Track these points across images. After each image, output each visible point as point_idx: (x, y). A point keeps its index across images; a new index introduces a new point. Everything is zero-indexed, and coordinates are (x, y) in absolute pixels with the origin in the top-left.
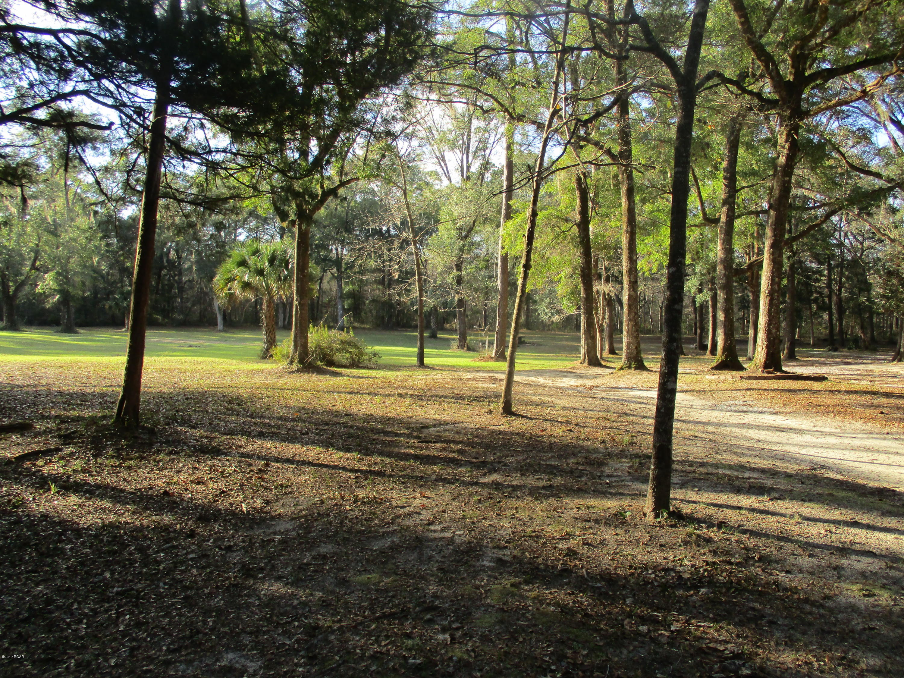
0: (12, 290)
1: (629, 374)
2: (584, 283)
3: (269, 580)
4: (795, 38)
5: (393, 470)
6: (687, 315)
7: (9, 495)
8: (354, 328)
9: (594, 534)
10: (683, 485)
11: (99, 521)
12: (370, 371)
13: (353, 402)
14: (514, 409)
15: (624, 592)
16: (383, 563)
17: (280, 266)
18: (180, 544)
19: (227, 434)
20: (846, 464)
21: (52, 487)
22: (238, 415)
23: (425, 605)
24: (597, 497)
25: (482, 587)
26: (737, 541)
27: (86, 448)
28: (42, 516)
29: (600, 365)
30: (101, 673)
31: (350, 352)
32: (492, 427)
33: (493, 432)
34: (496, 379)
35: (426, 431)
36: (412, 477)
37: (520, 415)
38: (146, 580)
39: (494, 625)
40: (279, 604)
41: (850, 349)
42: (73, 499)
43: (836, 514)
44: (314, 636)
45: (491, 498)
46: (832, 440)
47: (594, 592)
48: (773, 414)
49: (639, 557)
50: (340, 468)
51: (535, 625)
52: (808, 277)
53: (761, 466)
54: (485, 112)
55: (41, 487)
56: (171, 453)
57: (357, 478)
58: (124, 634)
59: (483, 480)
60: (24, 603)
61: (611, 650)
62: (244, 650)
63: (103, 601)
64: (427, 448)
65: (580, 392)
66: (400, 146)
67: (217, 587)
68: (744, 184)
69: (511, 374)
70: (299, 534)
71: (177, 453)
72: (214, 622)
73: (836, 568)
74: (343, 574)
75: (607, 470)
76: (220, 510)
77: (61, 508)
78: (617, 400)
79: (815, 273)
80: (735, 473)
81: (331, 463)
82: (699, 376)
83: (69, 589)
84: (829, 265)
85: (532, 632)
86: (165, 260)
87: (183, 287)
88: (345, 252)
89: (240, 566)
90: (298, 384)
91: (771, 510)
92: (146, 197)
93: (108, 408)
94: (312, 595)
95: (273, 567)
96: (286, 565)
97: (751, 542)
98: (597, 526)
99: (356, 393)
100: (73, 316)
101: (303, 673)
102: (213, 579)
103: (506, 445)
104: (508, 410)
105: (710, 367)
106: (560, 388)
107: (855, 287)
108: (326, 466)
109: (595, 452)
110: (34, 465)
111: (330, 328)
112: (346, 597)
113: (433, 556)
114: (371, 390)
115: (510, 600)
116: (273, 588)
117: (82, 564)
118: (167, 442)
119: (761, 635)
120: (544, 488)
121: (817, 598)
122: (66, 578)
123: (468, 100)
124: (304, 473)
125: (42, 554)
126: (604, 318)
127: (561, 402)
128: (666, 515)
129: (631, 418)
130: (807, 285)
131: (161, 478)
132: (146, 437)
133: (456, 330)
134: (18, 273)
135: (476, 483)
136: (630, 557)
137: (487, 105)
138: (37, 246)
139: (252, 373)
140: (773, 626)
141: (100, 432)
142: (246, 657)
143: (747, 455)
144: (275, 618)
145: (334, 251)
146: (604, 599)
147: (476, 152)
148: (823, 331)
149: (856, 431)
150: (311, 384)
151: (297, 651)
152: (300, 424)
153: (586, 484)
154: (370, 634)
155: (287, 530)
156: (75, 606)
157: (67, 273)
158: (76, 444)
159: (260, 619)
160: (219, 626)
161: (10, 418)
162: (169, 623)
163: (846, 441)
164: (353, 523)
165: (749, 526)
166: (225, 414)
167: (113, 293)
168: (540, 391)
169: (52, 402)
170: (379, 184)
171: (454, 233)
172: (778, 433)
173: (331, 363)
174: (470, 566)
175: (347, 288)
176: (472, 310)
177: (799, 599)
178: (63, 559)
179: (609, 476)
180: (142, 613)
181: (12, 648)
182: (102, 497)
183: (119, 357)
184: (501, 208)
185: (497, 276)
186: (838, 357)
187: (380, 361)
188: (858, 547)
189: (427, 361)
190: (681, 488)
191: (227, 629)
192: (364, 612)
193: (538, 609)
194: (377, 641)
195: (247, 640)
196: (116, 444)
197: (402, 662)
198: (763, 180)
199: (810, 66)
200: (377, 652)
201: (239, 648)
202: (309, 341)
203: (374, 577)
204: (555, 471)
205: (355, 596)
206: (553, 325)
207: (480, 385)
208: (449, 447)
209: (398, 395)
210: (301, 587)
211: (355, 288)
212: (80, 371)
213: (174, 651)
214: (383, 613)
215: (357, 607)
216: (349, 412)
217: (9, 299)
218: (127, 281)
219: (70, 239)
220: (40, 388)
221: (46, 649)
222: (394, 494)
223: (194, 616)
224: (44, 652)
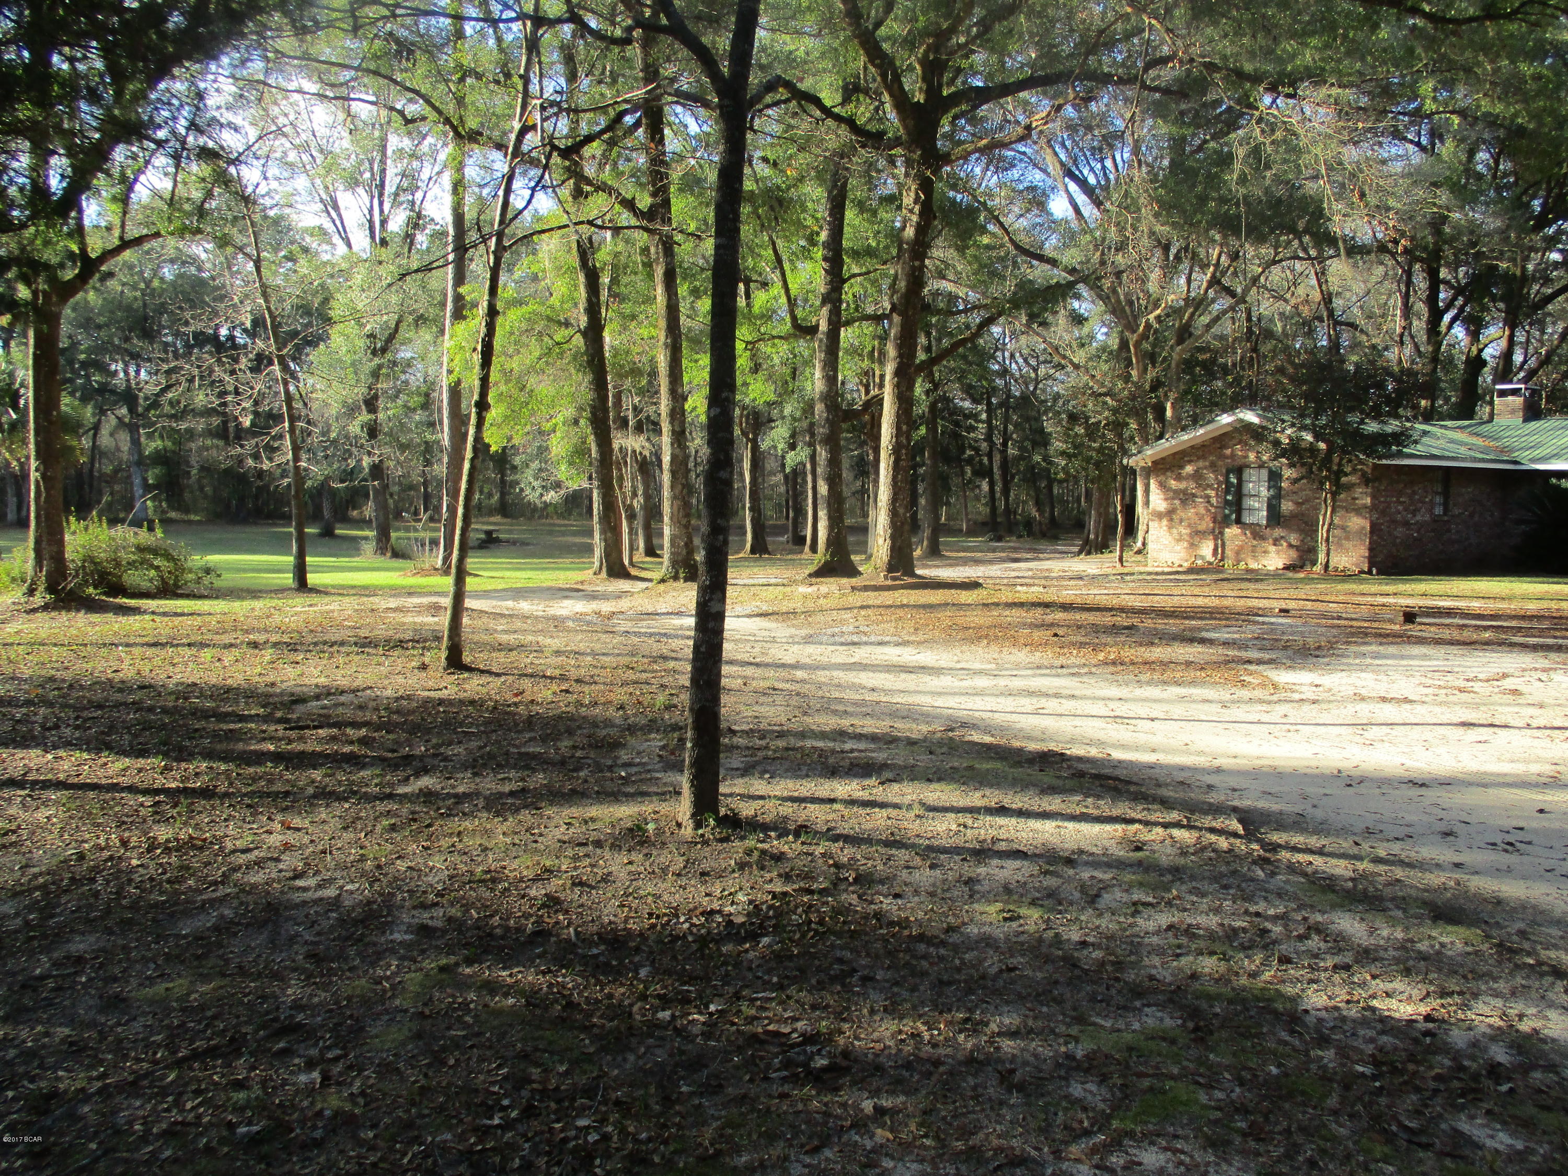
1: (675, 589)
2: (596, 434)
4: (925, 33)
5: (231, 784)
6: (772, 487)
8: (165, 522)
9: (593, 866)
10: (746, 771)
12: (199, 602)
13: (157, 661)
14: (467, 658)
15: (637, 959)
16: (198, 957)
20: (999, 718)
23: (277, 1025)
24: (602, 803)
25: (387, 979)
26: (823, 855)
29: (627, 576)
31: (157, 568)
32: (427, 693)
33: (427, 701)
34: (439, 607)
35: (300, 709)
36: (268, 795)
37: (478, 670)
39: (403, 1044)
41: (1020, 536)
43: (976, 798)
44: (46, 1112)
45: (415, 820)
46: (982, 682)
47: (586, 965)
48: (898, 644)
49: (666, 897)
50: (123, 789)
51: (479, 1034)
52: (957, 424)
53: (871, 730)
54: (408, 122)
57: (157, 804)
59: (401, 790)
61: (609, 1058)
64: (301, 739)
65: (588, 623)
66: (244, 177)
68: (856, 270)
69: (459, 597)
70: (27, 923)
73: (970, 882)
74: (116, 988)
75: (624, 756)
78: (651, 635)
79: (967, 416)
80: (831, 744)
81: (104, 781)
82: (788, 589)
84: (989, 404)
85: (472, 1047)
88: (142, 376)
90: (43, 634)
91: (879, 799)
94: (47, 1034)
97: (845, 853)
98: (599, 851)
99: (163, 645)
103: (450, 724)
104: (455, 662)
105: (807, 572)
106: (554, 618)
107: (1027, 439)
108: (95, 787)
109: (606, 727)
111: (113, 522)
112: (119, 1029)
113: (297, 935)
114: (193, 639)
115: (437, 995)
119: (848, 1000)
120: (512, 794)
121: (936, 932)
123: (376, 97)
124: (46, 802)
126: (635, 495)
127: (553, 643)
128: (712, 822)
129: (671, 664)
130: (956, 436)
133: (370, 521)
135: (390, 796)
136: (650, 900)
137: (413, 109)
140: (869, 984)
143: (851, 715)
145: (122, 375)
146: (603, 974)
147: (396, 195)
148: (981, 509)
149: (1017, 666)
150: (74, 632)
152: (42, 711)
153: (586, 781)
154: (164, 1092)
163: (1002, 682)
164: (143, 891)
165: (844, 828)
168: (518, 624)
170: (210, 246)
171: (361, 343)
172: (903, 676)
173: (119, 589)
174: (367, 944)
175: (152, 446)
176: (400, 484)
177: (910, 936)
179: (626, 765)
184: (445, 299)
185: (441, 423)
186: (1003, 550)
187: (218, 583)
188: (1003, 846)
189: (312, 579)
190: (742, 776)
192: (155, 1053)
193: (485, 1006)
194: (178, 1104)
197: (225, 1133)
198: (885, 263)
199: (952, 82)
200: (176, 1123)
202: (68, 548)
203: (179, 985)
204: (533, 764)
205: (137, 1026)
206: (550, 509)
207: (409, 619)
208: (344, 734)
209: (249, 644)
210: (25, 1022)
211: (170, 446)
214: (194, 1049)
215: (141, 1045)
216: (148, 680)
222: (231, 829)
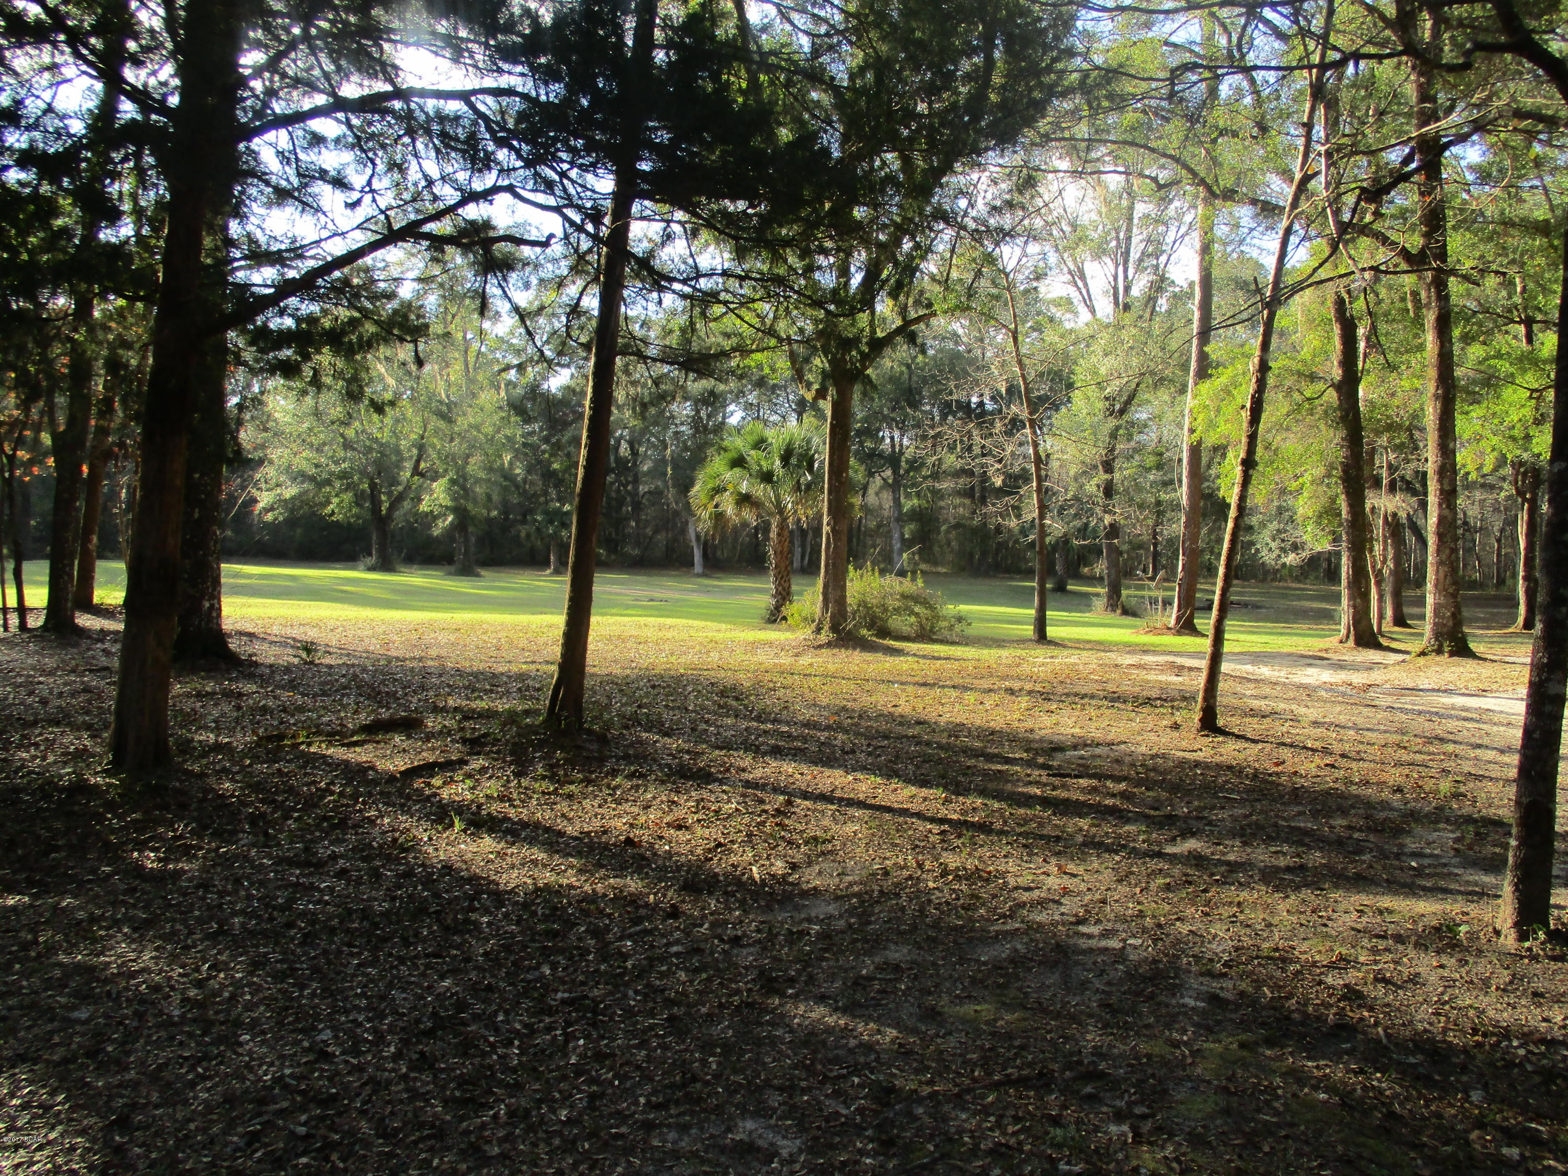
0: (384, 508)
1: (1437, 664)
2: (1348, 494)
3: (806, 1000)
5: (1005, 822)
7: (394, 830)
8: (923, 573)
9: (1397, 963)
11: (529, 881)
12: (952, 648)
13: (928, 700)
14: (1220, 722)
15: (1465, 1078)
16: (999, 986)
17: (799, 466)
18: (656, 928)
19: (721, 749)
21: (456, 821)
22: (736, 716)
23: (1082, 1069)
24: (1396, 893)
25: (1186, 1044)
27: (504, 761)
28: (443, 867)
29: (1379, 647)
30: (546, 1132)
31: (917, 615)
32: (1181, 754)
33: (1182, 763)
34: (1182, 668)
35: (1059, 755)
36: (1042, 837)
37: (1233, 734)
38: (607, 984)
39: (1212, 1117)
40: (824, 1043)
42: (488, 843)
44: (888, 1105)
45: (1190, 883)
47: (1403, 1073)
49: (1491, 1013)
50: (913, 815)
51: (1292, 1125)
54: (1160, 188)
55: (440, 821)
56: (633, 775)
57: (943, 833)
58: (579, 1070)
59: (1169, 850)
60: (425, 1005)
62: (771, 1117)
63: (542, 1012)
64: (1064, 786)
65: (1344, 694)
66: (1006, 257)
67: (721, 1005)
69: (1216, 658)
70: (850, 926)
71: (642, 776)
72: (719, 1064)
74: (931, 1000)
75: (1411, 845)
76: (716, 875)
77: (470, 855)
78: (1420, 713)
81: (896, 806)
83: (489, 988)
85: (1286, 1137)
86: (612, 458)
87: (639, 503)
88: (906, 442)
89: (756, 972)
90: (831, 668)
92: (597, 355)
93: (532, 697)
94: (879, 1032)
95: (811, 979)
96: (832, 977)
98: (1401, 947)
99: (932, 685)
100: (472, 549)
101: (873, 1168)
102: (712, 992)
103: (1209, 788)
104: (1209, 724)
106: (1305, 687)
108: (889, 809)
109: (1384, 809)
110: (428, 784)
111: (882, 572)
112: (939, 1040)
113: (1088, 981)
114: (958, 681)
115: (1240, 1072)
116: (813, 1015)
117: (507, 948)
118: (626, 757)
120: (1288, 869)
122: (485, 970)
123: (1127, 167)
124: (852, 819)
125: (447, 929)
126: (1384, 562)
127: (1313, 713)
128: (1542, 936)
129: (1450, 748)
131: (620, 816)
132: (595, 747)
133: (1101, 578)
134: (394, 482)
135: (1160, 855)
136: (1471, 1013)
137: (1164, 175)
138: (422, 437)
139: (753, 646)
141: (524, 736)
142: (775, 1129)
144: (819, 1067)
145: (888, 441)
146: (1425, 1087)
147: (1141, 260)
150: (854, 667)
151: (860, 1129)
152: (840, 736)
153: (1371, 867)
154: (986, 1111)
155: (830, 917)
156: (500, 1018)
157: (466, 480)
158: (487, 754)
159: (795, 1067)
160: (728, 1071)
161: (388, 709)
162: (649, 1059)
164: (942, 913)
166: (715, 714)
167: (531, 511)
168: (1267, 690)
169: (449, 686)
170: (967, 322)
171: (1100, 405)
173: (884, 633)
174: (1159, 1004)
175: (908, 504)
176: (1131, 542)
178: (478, 939)
179: (1416, 855)
180: (602, 1037)
181: (413, 1075)
182: (531, 841)
183: (543, 617)
184: (1188, 360)
185: (1180, 481)
187: (970, 631)
189: (1051, 631)
191: (740, 1078)
192: (973, 1071)
193: (1294, 1095)
194: (999, 1125)
195: (775, 1099)
196: (546, 757)
197: (1047, 1166)
200: (1000, 1144)
201: (763, 1112)
202: (848, 594)
203: (985, 1009)
204: (1307, 840)
205: (952, 1041)
206: (1285, 572)
207: (1152, 676)
208: (1105, 786)
209: (1006, 690)
210: (860, 1017)
211: (924, 503)
212: (485, 638)
213: (657, 1107)
214: (1007, 1075)
215: (960, 1060)
216: (923, 717)
217: (381, 521)
218: (553, 493)
219: (470, 426)
220: (430, 663)
221: (462, 1082)
222: (1011, 866)
223: (686, 1050)
224: (459, 1087)
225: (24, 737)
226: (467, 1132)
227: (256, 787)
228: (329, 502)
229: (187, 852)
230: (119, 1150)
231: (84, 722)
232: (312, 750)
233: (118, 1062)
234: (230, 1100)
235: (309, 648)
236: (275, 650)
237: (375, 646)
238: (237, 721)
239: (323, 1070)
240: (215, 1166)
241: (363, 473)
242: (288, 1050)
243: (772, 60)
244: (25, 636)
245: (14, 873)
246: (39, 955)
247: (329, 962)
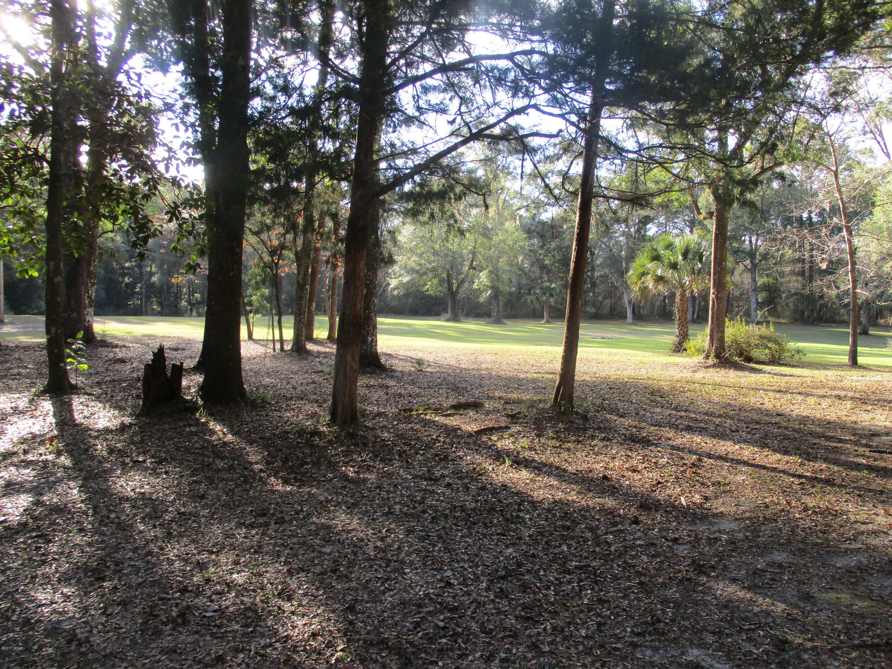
0: (455, 287)
3: (724, 580)
5: (843, 480)
7: (473, 464)
11: (550, 497)
12: (794, 369)
13: (783, 401)
16: (852, 583)
17: (693, 259)
18: (627, 530)
19: (655, 426)
21: (507, 460)
22: (662, 407)
27: (530, 428)
28: (502, 485)
30: (574, 641)
31: (770, 348)
35: (876, 439)
36: (870, 491)
38: (600, 559)
40: (738, 607)
42: (525, 474)
44: (784, 650)
50: (780, 472)
55: (498, 460)
56: (603, 439)
57: (801, 484)
58: (589, 608)
60: (499, 562)
62: (709, 649)
63: (564, 572)
64: (882, 459)
66: (830, 125)
67: (670, 578)
70: (747, 537)
71: (609, 440)
72: (673, 613)
74: (805, 588)
76: (659, 500)
77: (516, 480)
81: (768, 465)
83: (533, 556)
87: (595, 282)
88: (760, 243)
89: (690, 560)
90: (717, 379)
92: (582, 198)
93: (542, 393)
94: (773, 604)
95: (725, 567)
96: (739, 568)
99: (784, 392)
100: (501, 309)
102: (664, 570)
108: (764, 467)
110: (490, 439)
111: (747, 323)
112: (814, 614)
114: (800, 390)
116: (729, 590)
117: (542, 534)
118: (599, 429)
122: (530, 545)
124: (741, 472)
125: (507, 520)
131: (598, 463)
132: (580, 422)
134: (459, 274)
138: (475, 248)
139: (667, 366)
141: (541, 414)
142: (713, 658)
144: (736, 622)
145: (747, 242)
150: (731, 380)
151: (767, 663)
152: (728, 421)
154: (851, 663)
155: (733, 531)
156: (542, 573)
157: (498, 271)
158: (521, 423)
159: (721, 620)
160: (679, 618)
161: (464, 396)
162: (630, 605)
164: (807, 534)
166: (649, 405)
167: (533, 288)
169: (495, 385)
173: (749, 359)
175: (761, 281)
178: (525, 527)
180: (602, 591)
181: (497, 600)
182: (549, 474)
187: (805, 359)
189: (860, 360)
191: (687, 623)
192: (839, 636)
195: (710, 639)
196: (554, 426)
201: (703, 645)
202: (726, 335)
203: (844, 597)
205: (823, 615)
209: (835, 396)
210: (759, 594)
211: (771, 280)
212: (511, 358)
213: (639, 634)
214: (863, 641)
215: (830, 628)
216: (780, 411)
217: (453, 294)
218: (546, 277)
219: (500, 240)
220: (483, 372)
221: (525, 607)
222: (850, 507)
223: (651, 603)
224: (523, 609)
225: (287, 405)
226: (530, 636)
227: (401, 436)
228: (426, 284)
229: (369, 469)
230: (351, 623)
231: (314, 399)
232: (428, 417)
233: (346, 577)
234: (403, 603)
235: (420, 362)
236: (401, 364)
237: (453, 362)
238: (387, 400)
239: (449, 592)
240: (399, 638)
241: (443, 268)
242: (430, 579)
243: (685, 17)
244: (283, 354)
245: (288, 474)
246: (304, 518)
247: (446, 534)
